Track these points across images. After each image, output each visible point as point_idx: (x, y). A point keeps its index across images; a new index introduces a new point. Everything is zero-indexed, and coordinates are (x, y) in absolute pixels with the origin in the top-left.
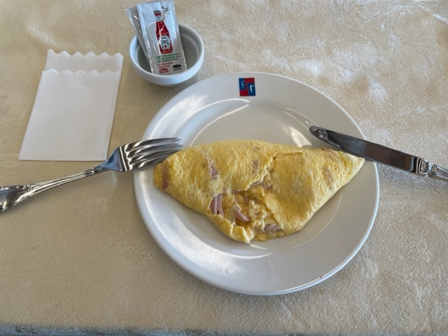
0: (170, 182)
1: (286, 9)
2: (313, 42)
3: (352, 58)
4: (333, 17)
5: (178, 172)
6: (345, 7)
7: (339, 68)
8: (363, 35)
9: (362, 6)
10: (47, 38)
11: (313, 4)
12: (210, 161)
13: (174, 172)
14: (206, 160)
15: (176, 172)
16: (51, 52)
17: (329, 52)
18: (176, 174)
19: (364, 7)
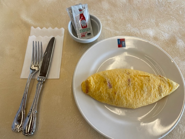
0: (89, 90)
1: (136, 5)
2: (149, 20)
3: (168, 28)
4: (158, 8)
5: (93, 85)
6: (163, 3)
7: (162, 32)
8: (172, 16)
9: (171, 2)
10: (30, 21)
11: (148, 2)
12: (108, 80)
13: (91, 85)
14: (105, 79)
15: (92, 85)
16: (32, 28)
17: (157, 25)
18: (92, 86)
19: (171, 3)
